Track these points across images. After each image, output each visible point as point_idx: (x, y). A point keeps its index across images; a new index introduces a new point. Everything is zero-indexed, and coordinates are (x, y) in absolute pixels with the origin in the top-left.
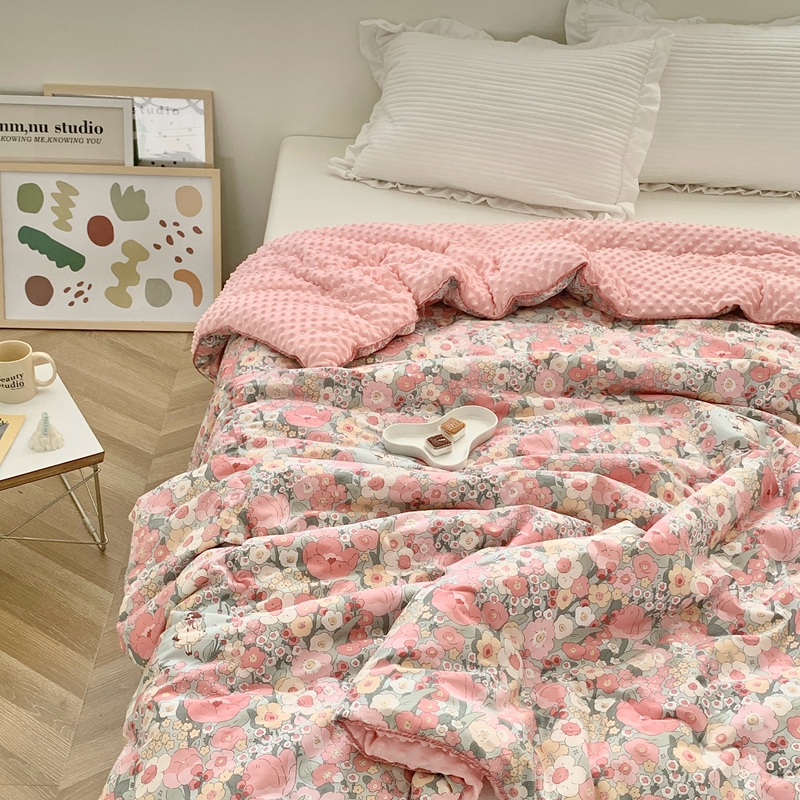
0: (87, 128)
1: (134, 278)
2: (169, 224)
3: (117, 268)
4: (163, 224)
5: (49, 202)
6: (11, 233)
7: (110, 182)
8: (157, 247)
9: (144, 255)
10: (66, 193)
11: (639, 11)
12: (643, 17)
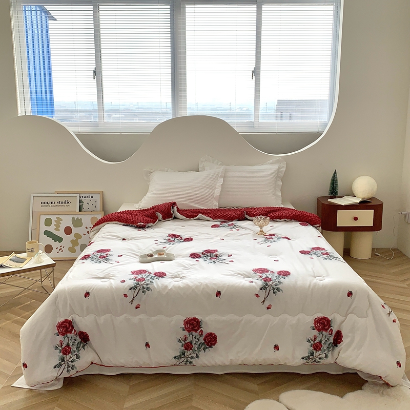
0: (66, 202)
1: (77, 244)
2: (88, 228)
3: (72, 241)
4: (86, 228)
5: (54, 223)
6: (42, 232)
7: (71, 217)
8: (84, 234)
9: (81, 237)
10: (59, 220)
11: (219, 164)
12: (220, 165)
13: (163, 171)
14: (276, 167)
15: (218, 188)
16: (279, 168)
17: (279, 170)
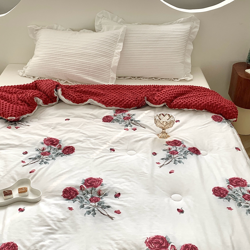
11: (119, 21)
12: (120, 23)
13: (51, 28)
14: (187, 27)
15: (116, 56)
16: (191, 28)
17: (190, 32)
